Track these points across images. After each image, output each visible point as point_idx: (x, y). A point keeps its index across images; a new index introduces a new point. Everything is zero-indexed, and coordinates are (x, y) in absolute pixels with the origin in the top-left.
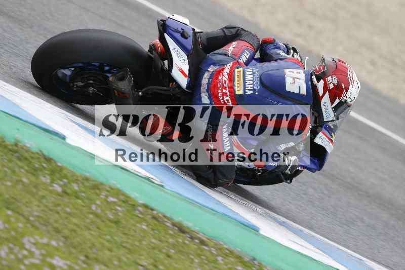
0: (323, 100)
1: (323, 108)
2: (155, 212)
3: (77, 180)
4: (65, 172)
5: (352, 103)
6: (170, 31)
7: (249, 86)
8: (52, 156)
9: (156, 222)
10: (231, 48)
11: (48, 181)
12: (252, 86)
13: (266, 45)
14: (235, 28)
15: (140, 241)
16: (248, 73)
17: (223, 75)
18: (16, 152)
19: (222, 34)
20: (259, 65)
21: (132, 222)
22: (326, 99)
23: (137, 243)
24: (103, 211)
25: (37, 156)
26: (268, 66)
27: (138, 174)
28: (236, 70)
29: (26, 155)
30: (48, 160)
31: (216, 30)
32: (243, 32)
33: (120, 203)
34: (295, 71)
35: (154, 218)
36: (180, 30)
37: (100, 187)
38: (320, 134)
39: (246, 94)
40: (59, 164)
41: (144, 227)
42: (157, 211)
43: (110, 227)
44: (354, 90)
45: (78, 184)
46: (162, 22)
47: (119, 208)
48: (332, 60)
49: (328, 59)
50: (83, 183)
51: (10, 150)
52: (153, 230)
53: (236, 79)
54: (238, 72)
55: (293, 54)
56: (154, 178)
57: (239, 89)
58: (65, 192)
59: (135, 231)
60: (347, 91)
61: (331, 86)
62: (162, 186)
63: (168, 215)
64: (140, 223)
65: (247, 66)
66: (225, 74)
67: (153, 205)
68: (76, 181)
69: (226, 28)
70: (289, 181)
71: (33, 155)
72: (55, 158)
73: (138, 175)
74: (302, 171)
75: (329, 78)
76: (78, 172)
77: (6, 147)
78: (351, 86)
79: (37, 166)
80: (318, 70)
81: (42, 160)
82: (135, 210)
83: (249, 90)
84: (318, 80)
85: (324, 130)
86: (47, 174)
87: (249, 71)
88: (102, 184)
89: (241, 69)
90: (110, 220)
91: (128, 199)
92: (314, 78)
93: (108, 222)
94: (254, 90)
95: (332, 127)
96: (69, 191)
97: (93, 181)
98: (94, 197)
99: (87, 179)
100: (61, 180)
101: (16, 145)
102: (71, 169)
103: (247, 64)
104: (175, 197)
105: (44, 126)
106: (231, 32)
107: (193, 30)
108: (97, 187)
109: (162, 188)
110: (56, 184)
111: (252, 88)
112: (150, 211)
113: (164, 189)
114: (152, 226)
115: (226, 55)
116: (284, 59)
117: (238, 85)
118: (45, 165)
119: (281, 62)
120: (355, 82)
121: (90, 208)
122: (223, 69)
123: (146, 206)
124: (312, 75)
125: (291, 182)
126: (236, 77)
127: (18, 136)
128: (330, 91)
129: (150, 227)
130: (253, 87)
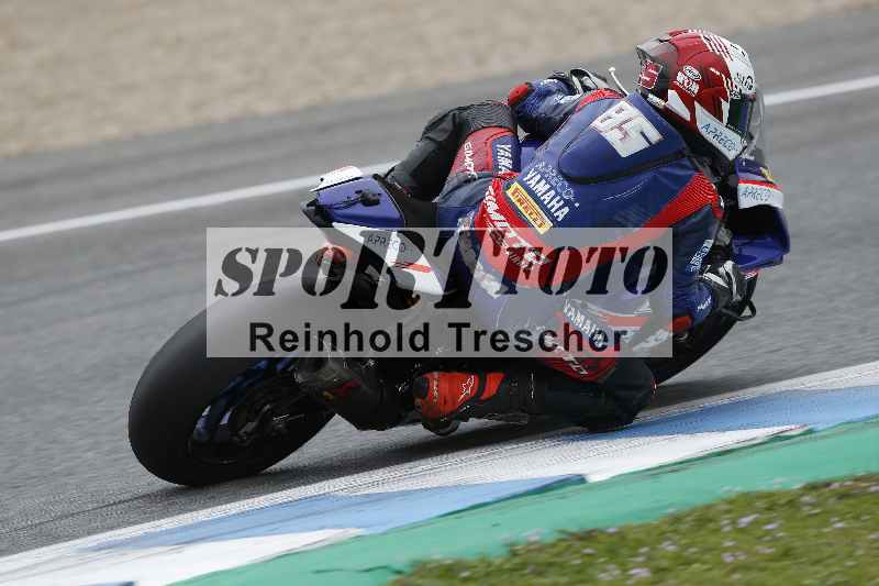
0: (699, 125)
1: (709, 137)
2: (836, 486)
3: (663, 533)
4: (631, 536)
5: (753, 90)
6: (339, 212)
7: (554, 202)
8: (590, 527)
9: (851, 501)
10: (468, 160)
11: (617, 572)
12: (558, 198)
13: (522, 104)
14: (445, 116)
15: (850, 556)
16: (533, 182)
17: (492, 221)
18: (524, 565)
19: (431, 146)
20: (540, 152)
21: (812, 532)
22: (703, 118)
23: (850, 563)
24: (747, 552)
25: (564, 544)
26: (557, 142)
27: (755, 442)
28: (509, 193)
29: (544, 557)
30: (587, 536)
31: (414, 148)
32: (465, 113)
33: (766, 516)
34: (611, 112)
35: (843, 496)
36: (354, 196)
37: (710, 515)
38: (742, 187)
39: (559, 220)
40: (611, 530)
41: (839, 525)
42: (836, 481)
43: (784, 569)
44: (739, 65)
45: (668, 539)
46: (313, 208)
47: (769, 527)
48: (658, 44)
49: (651, 46)
50: (675, 531)
51: (512, 570)
52: (857, 518)
53: (521, 208)
54: (513, 194)
55: (581, 83)
56: (784, 428)
57: (539, 222)
58: (659, 571)
59: (830, 545)
60: (728, 75)
61: (695, 88)
62: (810, 431)
63: (861, 473)
64: (826, 523)
65: (519, 171)
66: (496, 216)
67: (822, 475)
68: (662, 536)
69: (429, 129)
70: (747, 312)
71: (555, 550)
72: (599, 525)
73: (755, 445)
74: (756, 276)
75: (680, 78)
76: (652, 520)
77: (500, 570)
78: (727, 60)
79: (578, 562)
80: (648, 79)
81: (578, 544)
82: (799, 509)
83: (557, 210)
84: (664, 96)
85: (741, 175)
86: (605, 562)
87: (532, 177)
88: (709, 507)
89: (516, 185)
90: (773, 559)
91: (772, 499)
92: (653, 98)
93: (772, 565)
94: (567, 203)
95: (752, 158)
96: (664, 563)
97: (688, 515)
98: (713, 540)
99: (676, 519)
100: (637, 555)
101: (514, 554)
102: (636, 522)
103: (517, 166)
104: (845, 432)
105: (531, 487)
106: (444, 130)
107: (376, 177)
108: (703, 519)
109: (813, 435)
110: (634, 568)
111: (562, 202)
112: (827, 490)
113: (817, 434)
114: (849, 513)
115: (468, 181)
116: (575, 107)
117: (534, 216)
118: (588, 551)
119: (574, 118)
120: (731, 50)
121: (722, 564)
122: (484, 211)
123: (812, 488)
124: (646, 97)
125: (753, 310)
126: (518, 204)
127: (505, 535)
128: (700, 98)
129: (848, 516)
130: (562, 198)
